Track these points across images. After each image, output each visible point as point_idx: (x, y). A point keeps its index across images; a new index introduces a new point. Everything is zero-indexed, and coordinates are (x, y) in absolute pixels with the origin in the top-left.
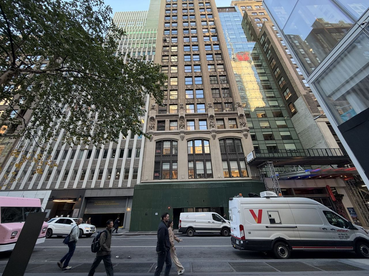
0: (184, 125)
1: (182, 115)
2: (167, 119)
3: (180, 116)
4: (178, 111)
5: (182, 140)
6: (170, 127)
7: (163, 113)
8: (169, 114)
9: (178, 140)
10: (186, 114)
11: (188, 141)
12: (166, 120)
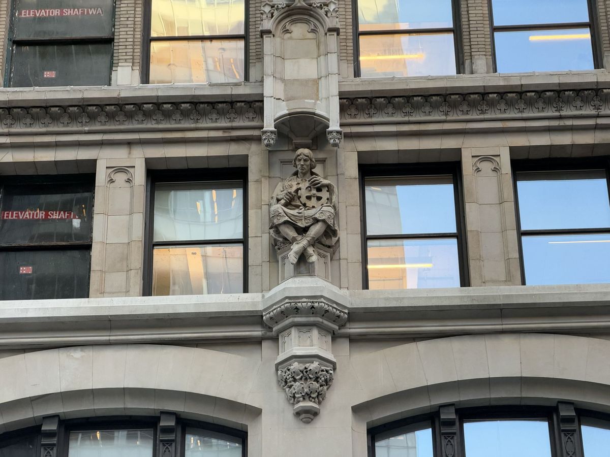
0: (330, 231)
1: (306, 105)
2: (119, 156)
3: (273, 111)
4: (252, 58)
5: (308, 416)
6: (150, 244)
7: (63, 80)
8: (147, 91)
9: (256, 413)
10: (354, 85)
11: (377, 433)
12: (105, 159)
